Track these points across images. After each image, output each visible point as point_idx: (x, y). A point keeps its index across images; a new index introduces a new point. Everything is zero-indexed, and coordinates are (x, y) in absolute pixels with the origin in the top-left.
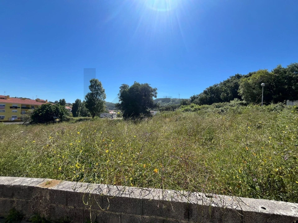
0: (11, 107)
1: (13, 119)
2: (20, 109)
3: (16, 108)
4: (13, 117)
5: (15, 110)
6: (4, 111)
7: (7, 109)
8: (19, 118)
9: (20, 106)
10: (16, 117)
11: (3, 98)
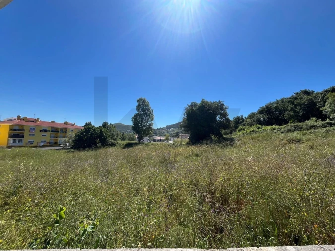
0: (41, 131)
1: (42, 144)
2: (50, 133)
3: (46, 131)
4: (42, 142)
5: (44, 134)
6: (34, 135)
7: (37, 133)
8: (48, 143)
9: (50, 130)
10: (45, 141)
11: (33, 121)
